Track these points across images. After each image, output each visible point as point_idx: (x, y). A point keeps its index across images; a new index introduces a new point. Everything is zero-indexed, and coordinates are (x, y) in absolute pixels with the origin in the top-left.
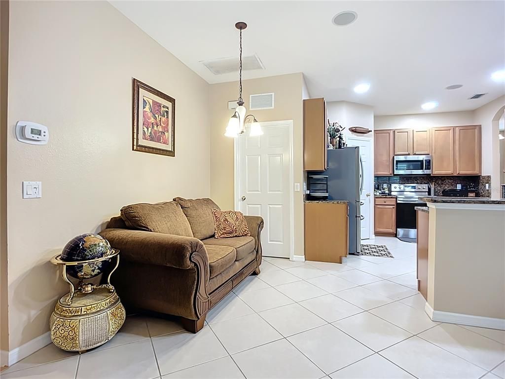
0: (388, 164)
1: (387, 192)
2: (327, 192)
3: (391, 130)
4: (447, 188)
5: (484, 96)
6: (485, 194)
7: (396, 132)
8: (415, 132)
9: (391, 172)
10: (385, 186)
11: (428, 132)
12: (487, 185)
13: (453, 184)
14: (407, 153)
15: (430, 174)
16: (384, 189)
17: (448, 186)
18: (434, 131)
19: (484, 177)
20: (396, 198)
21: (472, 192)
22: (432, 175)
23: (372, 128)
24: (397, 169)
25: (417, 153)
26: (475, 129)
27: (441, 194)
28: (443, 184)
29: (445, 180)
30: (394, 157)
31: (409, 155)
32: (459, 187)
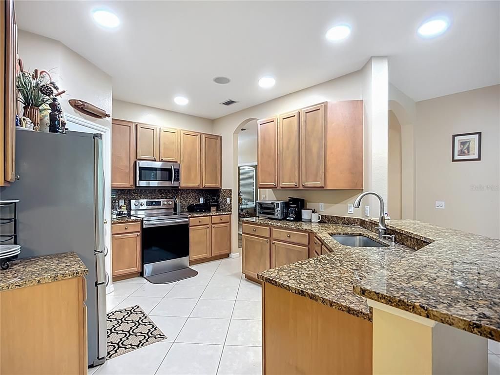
0: (127, 171)
1: (126, 212)
2: (15, 243)
3: (132, 122)
4: (192, 202)
5: (235, 103)
6: (226, 208)
7: (139, 128)
8: (162, 132)
9: (132, 183)
10: (122, 202)
11: (176, 133)
12: (228, 199)
13: (197, 197)
14: (152, 158)
15: (178, 187)
16: (121, 208)
17: (192, 200)
18: (182, 134)
19: (225, 191)
20: (142, 222)
21: (214, 206)
22: (179, 188)
23: (109, 111)
24: (140, 179)
25: (164, 159)
26: (217, 139)
27: (186, 210)
28: (187, 198)
29: (190, 193)
30: (135, 162)
31: (155, 160)
32: (202, 201)
